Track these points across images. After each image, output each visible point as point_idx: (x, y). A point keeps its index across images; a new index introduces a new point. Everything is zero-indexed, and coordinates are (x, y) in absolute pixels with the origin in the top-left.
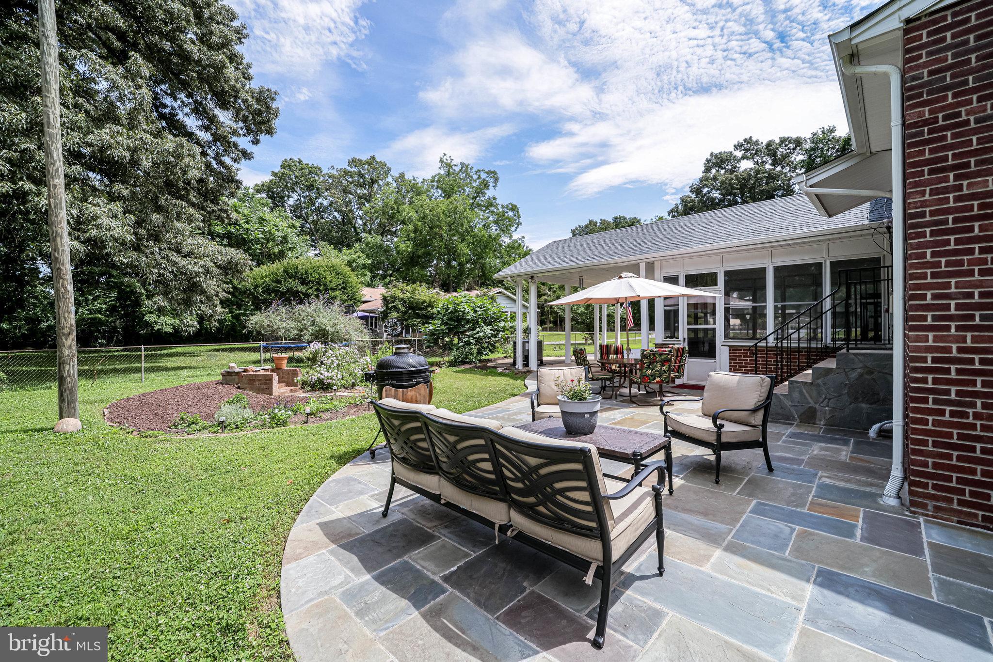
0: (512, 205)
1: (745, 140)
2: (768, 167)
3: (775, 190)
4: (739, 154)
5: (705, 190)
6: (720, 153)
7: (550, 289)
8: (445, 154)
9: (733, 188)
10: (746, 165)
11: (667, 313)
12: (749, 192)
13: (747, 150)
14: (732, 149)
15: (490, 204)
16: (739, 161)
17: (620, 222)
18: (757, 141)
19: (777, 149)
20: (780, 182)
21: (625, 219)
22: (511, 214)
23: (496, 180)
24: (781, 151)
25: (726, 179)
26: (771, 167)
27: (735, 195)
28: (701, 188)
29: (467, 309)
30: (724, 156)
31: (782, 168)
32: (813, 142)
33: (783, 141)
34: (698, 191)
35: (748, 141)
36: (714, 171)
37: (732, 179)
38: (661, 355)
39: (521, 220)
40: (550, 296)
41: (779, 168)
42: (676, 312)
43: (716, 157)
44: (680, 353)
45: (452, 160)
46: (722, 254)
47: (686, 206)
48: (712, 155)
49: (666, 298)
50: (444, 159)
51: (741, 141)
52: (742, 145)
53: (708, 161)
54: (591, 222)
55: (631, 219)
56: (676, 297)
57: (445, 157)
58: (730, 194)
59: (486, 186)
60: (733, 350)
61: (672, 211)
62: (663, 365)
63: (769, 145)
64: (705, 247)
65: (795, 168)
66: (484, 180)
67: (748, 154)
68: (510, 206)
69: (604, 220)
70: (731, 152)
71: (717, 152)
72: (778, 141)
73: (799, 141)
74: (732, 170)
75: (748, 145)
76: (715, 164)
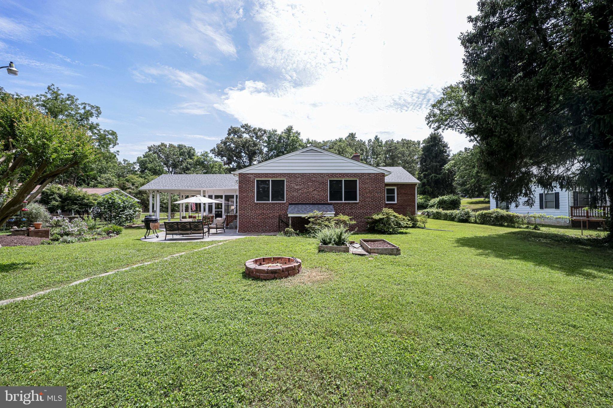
0: (113, 132)
1: (245, 125)
4: (243, 130)
5: (228, 144)
7: (133, 185)
8: (53, 85)
10: (246, 136)
11: (209, 206)
12: (247, 148)
13: (246, 129)
14: (240, 127)
15: (92, 127)
16: (243, 133)
17: (182, 148)
18: (250, 126)
21: (185, 146)
22: (110, 137)
23: (99, 113)
24: (259, 133)
25: (237, 141)
26: (255, 139)
27: (241, 149)
29: (120, 201)
30: (237, 129)
31: (260, 140)
32: (270, 134)
33: (260, 130)
35: (247, 125)
36: (232, 135)
37: (239, 141)
38: (207, 218)
39: (118, 142)
40: (133, 189)
41: (258, 140)
42: (212, 206)
43: (233, 128)
44: (212, 217)
45: (59, 90)
46: (224, 191)
47: (219, 149)
49: (209, 203)
50: (52, 88)
52: (244, 126)
54: (162, 144)
55: (189, 147)
56: (212, 203)
57: (53, 87)
59: (91, 115)
61: (212, 150)
63: (254, 129)
64: (220, 188)
66: (89, 111)
68: (111, 132)
69: (172, 144)
71: (233, 126)
72: (258, 129)
73: (265, 132)
74: (240, 137)
75: (246, 127)
76: (232, 132)
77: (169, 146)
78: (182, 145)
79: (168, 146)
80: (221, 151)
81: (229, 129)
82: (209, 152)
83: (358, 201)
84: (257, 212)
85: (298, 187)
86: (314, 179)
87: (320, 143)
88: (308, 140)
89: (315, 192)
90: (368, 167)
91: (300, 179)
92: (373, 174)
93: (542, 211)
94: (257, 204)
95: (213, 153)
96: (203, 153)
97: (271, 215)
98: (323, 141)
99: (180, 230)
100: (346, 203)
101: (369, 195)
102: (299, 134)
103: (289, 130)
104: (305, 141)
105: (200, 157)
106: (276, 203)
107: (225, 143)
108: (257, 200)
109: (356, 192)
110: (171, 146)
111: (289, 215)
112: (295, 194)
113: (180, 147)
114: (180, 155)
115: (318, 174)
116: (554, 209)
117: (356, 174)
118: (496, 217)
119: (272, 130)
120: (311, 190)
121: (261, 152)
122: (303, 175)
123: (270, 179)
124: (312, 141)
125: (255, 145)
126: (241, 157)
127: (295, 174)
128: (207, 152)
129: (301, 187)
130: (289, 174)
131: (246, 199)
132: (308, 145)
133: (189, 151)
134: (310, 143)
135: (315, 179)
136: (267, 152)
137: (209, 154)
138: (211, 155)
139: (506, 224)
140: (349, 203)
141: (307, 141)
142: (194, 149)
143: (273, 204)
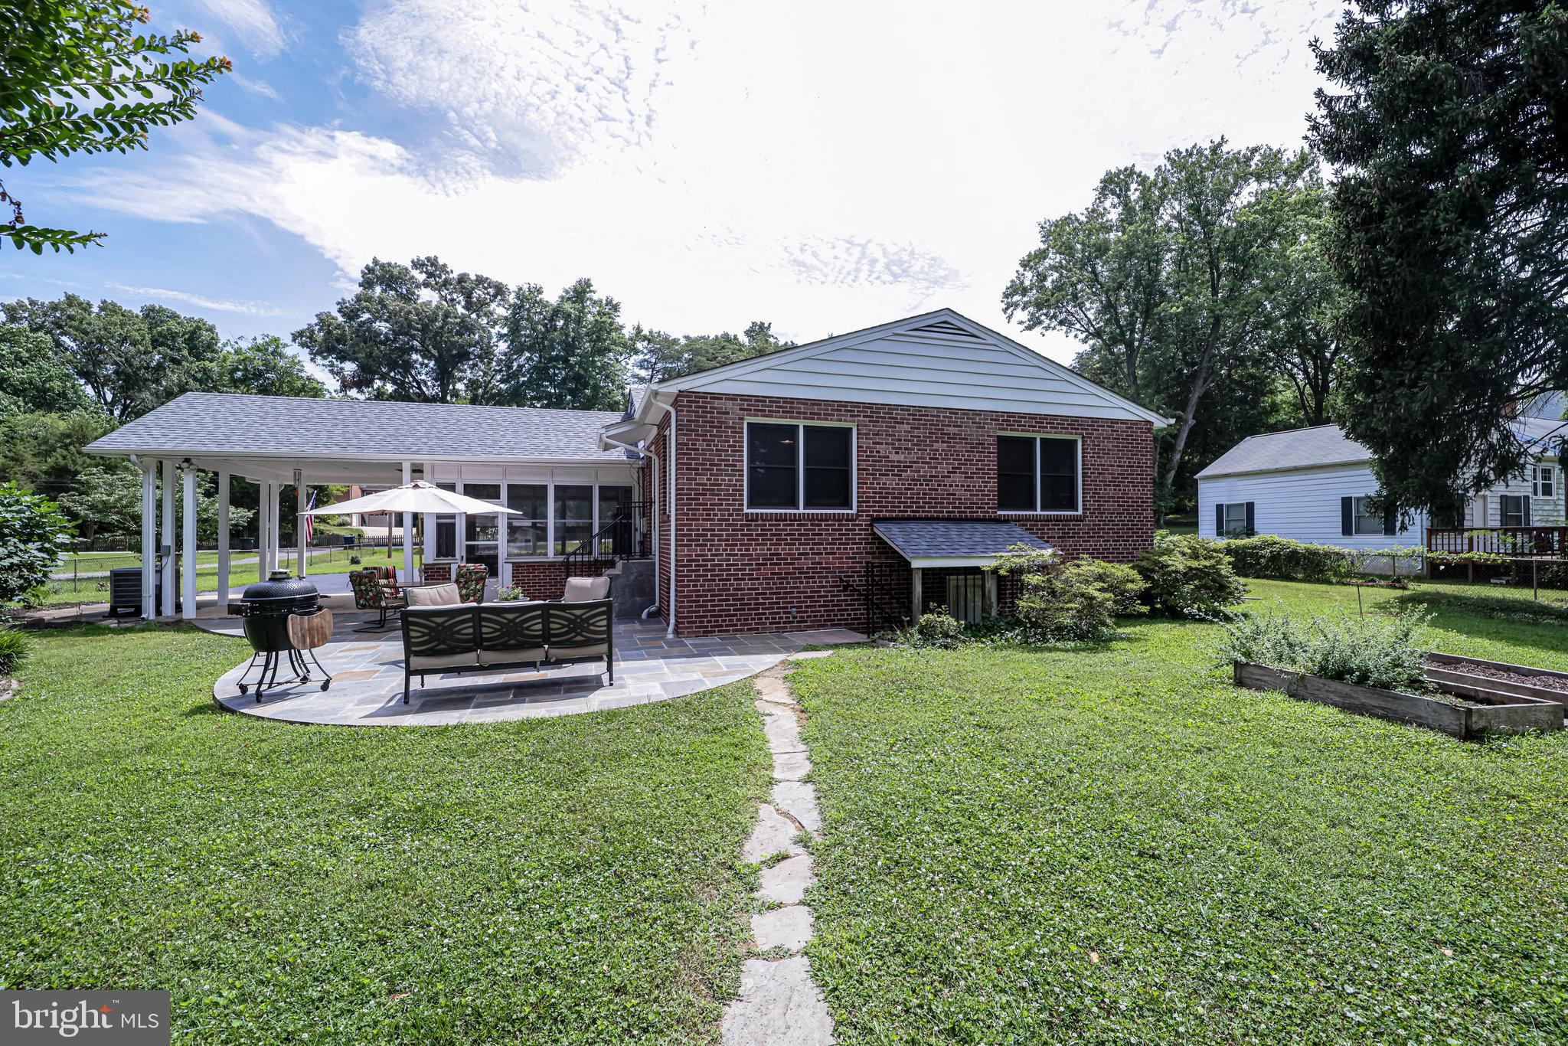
1: (428, 259)
2: (460, 310)
3: (470, 346)
4: (421, 277)
5: (366, 316)
6: (389, 264)
9: (410, 326)
10: (429, 297)
13: (430, 275)
14: (409, 265)
16: (418, 286)
17: (163, 321)
18: (445, 265)
19: (473, 289)
20: (477, 336)
21: (175, 316)
24: (478, 293)
25: (401, 310)
26: (464, 311)
27: (413, 337)
28: (358, 310)
30: (396, 272)
31: (479, 318)
32: (518, 298)
33: (480, 280)
34: (350, 313)
35: (433, 261)
36: (378, 289)
37: (411, 312)
38: (477, 573)
41: (474, 316)
42: (453, 526)
43: (383, 266)
46: (506, 468)
47: (327, 333)
48: (375, 261)
51: (422, 258)
52: (424, 265)
53: (370, 270)
54: (71, 300)
58: (406, 334)
60: (517, 567)
61: (301, 334)
62: (477, 584)
63: (462, 278)
65: (495, 323)
67: (432, 281)
69: (114, 304)
70: (407, 269)
71: (383, 260)
72: (473, 277)
73: (500, 290)
74: (408, 298)
75: (432, 268)
76: (381, 280)
77: (102, 309)
78: (161, 310)
79: (95, 309)
80: (338, 341)
81: (367, 267)
82: (286, 339)
83: (1080, 512)
84: (756, 550)
85: (901, 457)
86: (952, 430)
87: (675, 341)
88: (639, 330)
89: (957, 478)
90: (1111, 399)
91: (907, 427)
92: (1123, 422)
93: (1347, 540)
94: (755, 518)
95: (303, 345)
96: (260, 341)
97: (806, 563)
98: (687, 338)
99: (486, 649)
100: (1048, 519)
101: (1111, 491)
102: (616, 308)
103: (580, 292)
104: (628, 332)
105: (250, 354)
106: (826, 518)
107: (351, 314)
108: (751, 505)
109: (1072, 481)
110: (109, 308)
111: (916, 564)
112: (891, 482)
113: (153, 315)
114: (155, 343)
115: (966, 412)
116: (1382, 536)
117: (1076, 419)
118: (1275, 558)
119: (525, 288)
120: (944, 468)
121: (487, 354)
122: (917, 414)
123: (801, 423)
124: (651, 332)
125: (466, 327)
126: (408, 366)
127: (892, 408)
128: (276, 340)
129: (913, 457)
130: (870, 406)
131: (710, 500)
132: (639, 346)
133: (193, 333)
134: (645, 338)
135: (956, 430)
136: (505, 354)
137: (286, 345)
138: (293, 350)
139: (1300, 576)
140: (1058, 519)
141: (634, 332)
142: (211, 329)
143: (812, 518)
